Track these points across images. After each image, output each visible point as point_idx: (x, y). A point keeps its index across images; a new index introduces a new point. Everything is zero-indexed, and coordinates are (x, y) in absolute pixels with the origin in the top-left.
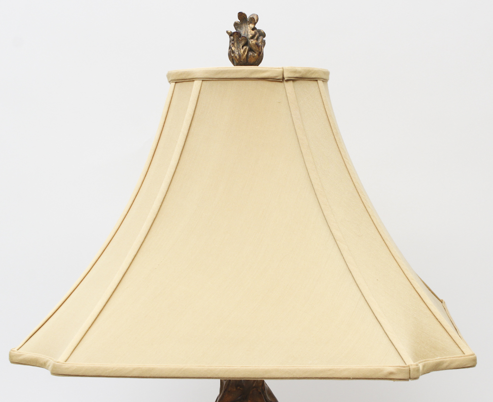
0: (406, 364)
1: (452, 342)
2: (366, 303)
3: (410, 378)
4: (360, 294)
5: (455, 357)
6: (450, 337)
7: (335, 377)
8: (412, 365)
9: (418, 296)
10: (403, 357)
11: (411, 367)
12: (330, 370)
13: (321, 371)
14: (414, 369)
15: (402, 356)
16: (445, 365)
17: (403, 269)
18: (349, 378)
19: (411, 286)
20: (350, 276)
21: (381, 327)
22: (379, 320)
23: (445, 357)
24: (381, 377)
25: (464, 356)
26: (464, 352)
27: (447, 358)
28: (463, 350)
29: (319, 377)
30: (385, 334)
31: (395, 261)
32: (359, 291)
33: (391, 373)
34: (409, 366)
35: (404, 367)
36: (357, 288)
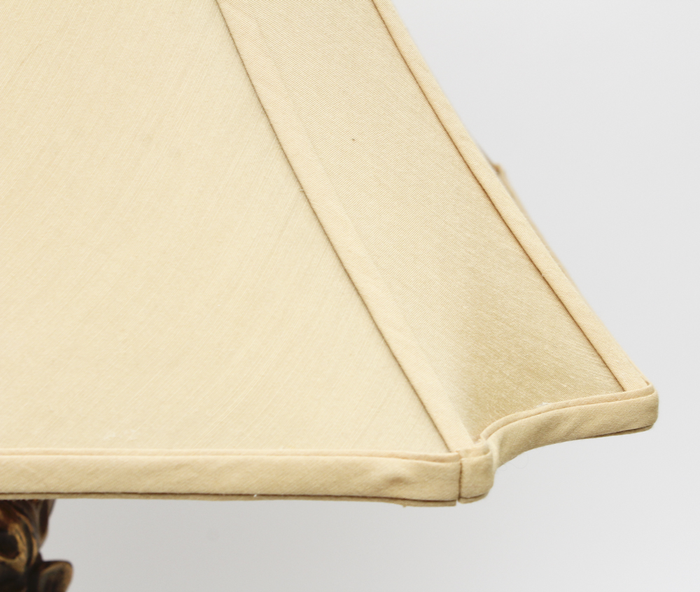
0: (448, 450)
1: (585, 350)
2: (315, 223)
3: (460, 497)
4: (296, 189)
5: (595, 401)
6: (576, 332)
7: (194, 490)
8: (468, 452)
9: (481, 194)
10: (437, 421)
11: (464, 460)
12: (179, 466)
13: (150, 471)
14: (475, 467)
15: (434, 415)
16: (564, 427)
17: (435, 104)
18: (248, 496)
19: (458, 158)
20: (263, 125)
21: (364, 312)
22: (358, 285)
23: (564, 402)
24: (360, 490)
25: (623, 398)
26: (624, 383)
27: (571, 406)
28: (620, 375)
29: (141, 491)
30: (377, 333)
31: (409, 76)
32: (291, 178)
33: (397, 481)
34: (459, 457)
35: (442, 460)
36: (286, 168)
